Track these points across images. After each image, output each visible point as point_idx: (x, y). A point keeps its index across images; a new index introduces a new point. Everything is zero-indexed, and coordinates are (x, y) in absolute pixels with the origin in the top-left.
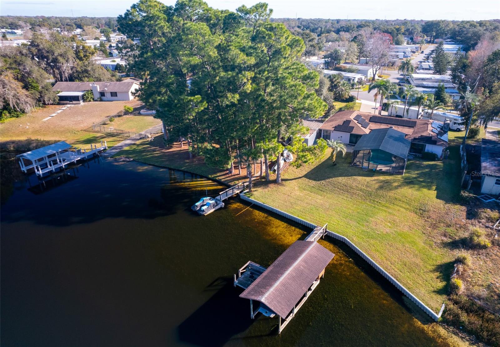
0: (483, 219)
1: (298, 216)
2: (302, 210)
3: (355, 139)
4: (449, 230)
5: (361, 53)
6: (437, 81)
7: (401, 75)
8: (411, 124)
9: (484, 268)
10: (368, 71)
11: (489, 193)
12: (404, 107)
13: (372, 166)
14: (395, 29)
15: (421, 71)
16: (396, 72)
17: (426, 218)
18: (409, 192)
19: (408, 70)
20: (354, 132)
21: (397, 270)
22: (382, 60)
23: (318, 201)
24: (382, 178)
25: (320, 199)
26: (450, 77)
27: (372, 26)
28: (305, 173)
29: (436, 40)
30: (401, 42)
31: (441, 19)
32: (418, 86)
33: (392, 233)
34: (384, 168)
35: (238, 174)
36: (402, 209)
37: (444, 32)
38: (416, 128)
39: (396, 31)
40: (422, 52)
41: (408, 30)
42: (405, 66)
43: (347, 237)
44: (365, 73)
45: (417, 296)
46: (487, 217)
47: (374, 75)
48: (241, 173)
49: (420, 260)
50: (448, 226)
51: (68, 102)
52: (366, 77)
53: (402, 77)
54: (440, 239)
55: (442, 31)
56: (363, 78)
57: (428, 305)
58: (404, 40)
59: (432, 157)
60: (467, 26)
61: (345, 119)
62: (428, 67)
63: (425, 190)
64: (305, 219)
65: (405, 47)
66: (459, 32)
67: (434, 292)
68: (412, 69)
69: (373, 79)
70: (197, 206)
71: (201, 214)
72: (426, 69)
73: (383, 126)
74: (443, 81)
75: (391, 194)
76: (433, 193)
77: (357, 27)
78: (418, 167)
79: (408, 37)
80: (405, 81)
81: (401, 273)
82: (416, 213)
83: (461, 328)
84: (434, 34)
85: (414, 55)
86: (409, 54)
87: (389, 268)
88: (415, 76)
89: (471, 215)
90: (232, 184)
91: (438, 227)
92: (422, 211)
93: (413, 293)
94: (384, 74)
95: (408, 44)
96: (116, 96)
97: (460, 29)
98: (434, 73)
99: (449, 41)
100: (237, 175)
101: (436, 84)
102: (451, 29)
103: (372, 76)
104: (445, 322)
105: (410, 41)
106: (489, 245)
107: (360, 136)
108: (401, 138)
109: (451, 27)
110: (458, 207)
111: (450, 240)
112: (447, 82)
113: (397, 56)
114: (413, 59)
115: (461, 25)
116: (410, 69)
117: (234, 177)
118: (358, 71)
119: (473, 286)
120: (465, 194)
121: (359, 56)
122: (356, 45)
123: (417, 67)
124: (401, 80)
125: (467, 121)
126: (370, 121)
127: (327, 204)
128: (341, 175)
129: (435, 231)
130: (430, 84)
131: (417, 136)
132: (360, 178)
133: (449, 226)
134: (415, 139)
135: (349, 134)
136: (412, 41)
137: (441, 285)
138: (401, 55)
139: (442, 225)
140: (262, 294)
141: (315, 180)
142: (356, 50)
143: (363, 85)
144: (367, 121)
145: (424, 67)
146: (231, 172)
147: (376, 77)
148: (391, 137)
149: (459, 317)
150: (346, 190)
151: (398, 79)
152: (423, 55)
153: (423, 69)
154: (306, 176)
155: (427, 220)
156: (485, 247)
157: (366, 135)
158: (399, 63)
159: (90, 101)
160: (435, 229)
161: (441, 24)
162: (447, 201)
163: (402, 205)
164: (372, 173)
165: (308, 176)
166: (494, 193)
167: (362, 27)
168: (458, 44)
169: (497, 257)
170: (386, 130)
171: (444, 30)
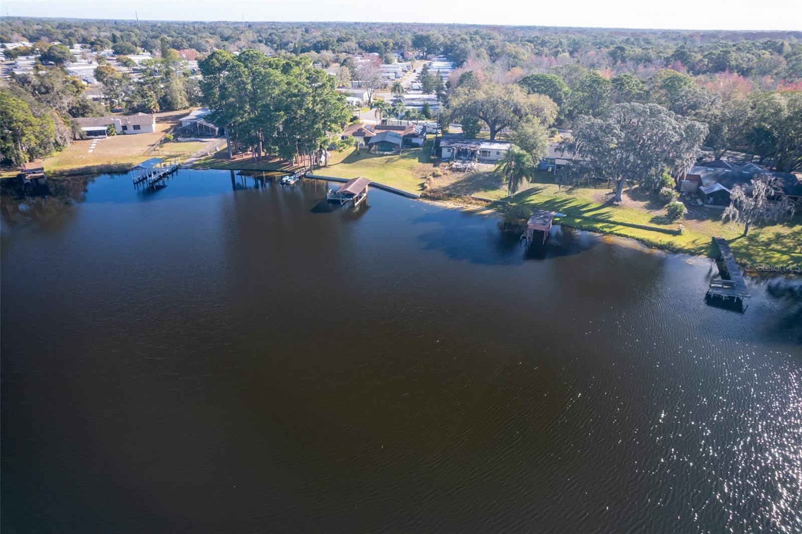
0: (440, 166)
3: (367, 139)
5: (354, 76)
6: (424, 100)
7: (395, 97)
8: (403, 128)
9: (439, 181)
10: (363, 94)
11: (446, 157)
12: (397, 120)
13: (381, 153)
14: (382, 44)
15: (412, 92)
16: (389, 93)
18: (402, 161)
19: (399, 92)
20: (366, 136)
22: (375, 84)
24: (388, 157)
26: (436, 96)
27: (355, 38)
28: (341, 161)
29: (428, 56)
30: (391, 60)
32: (409, 105)
34: (389, 153)
35: (298, 166)
36: (401, 169)
38: (405, 131)
39: (384, 47)
40: (414, 71)
41: (396, 44)
42: (396, 88)
44: (361, 96)
46: (442, 165)
47: (370, 98)
49: (411, 183)
51: (93, 137)
52: (362, 100)
53: (395, 98)
54: (420, 177)
56: (360, 100)
57: (414, 194)
58: (394, 57)
59: (417, 145)
61: (358, 129)
62: (418, 88)
63: (412, 160)
65: (396, 66)
66: (451, 46)
67: (417, 190)
68: (403, 90)
69: (369, 101)
72: (416, 90)
73: (384, 131)
74: (429, 100)
75: (394, 163)
76: (417, 160)
77: (338, 41)
78: (408, 151)
79: (398, 53)
80: (398, 101)
82: (407, 169)
83: (428, 197)
84: (426, 49)
85: (406, 74)
86: (400, 74)
88: (406, 96)
89: (434, 166)
91: (419, 173)
92: (411, 168)
94: (378, 96)
95: (399, 61)
96: (139, 129)
98: (423, 93)
99: (443, 57)
101: (422, 103)
103: (368, 99)
104: (422, 197)
105: (401, 57)
106: (442, 174)
107: (371, 137)
108: (397, 136)
109: (442, 41)
110: (429, 164)
111: (425, 176)
112: (433, 100)
113: (389, 78)
114: (405, 79)
116: (401, 90)
117: (295, 168)
118: (355, 95)
119: (434, 186)
120: (432, 157)
121: (351, 80)
122: (348, 69)
123: (409, 88)
124: (395, 101)
126: (375, 129)
128: (364, 158)
130: (419, 103)
131: (406, 134)
132: (375, 158)
133: (424, 171)
134: (405, 136)
135: (363, 137)
136: (404, 58)
138: (392, 75)
141: (349, 163)
142: (348, 74)
143: (361, 107)
144: (373, 129)
145: (415, 88)
146: (292, 166)
147: (372, 100)
148: (389, 135)
150: (368, 165)
151: (392, 100)
152: (416, 74)
153: (414, 90)
154: (342, 162)
155: (413, 171)
156: (440, 176)
157: (374, 136)
158: (391, 84)
159: (113, 135)
160: (417, 173)
162: (424, 163)
163: (400, 167)
164: (382, 155)
165: (345, 161)
166: (448, 157)
167: (343, 41)
168: (450, 61)
169: (445, 178)
170: (386, 133)
171: (435, 44)
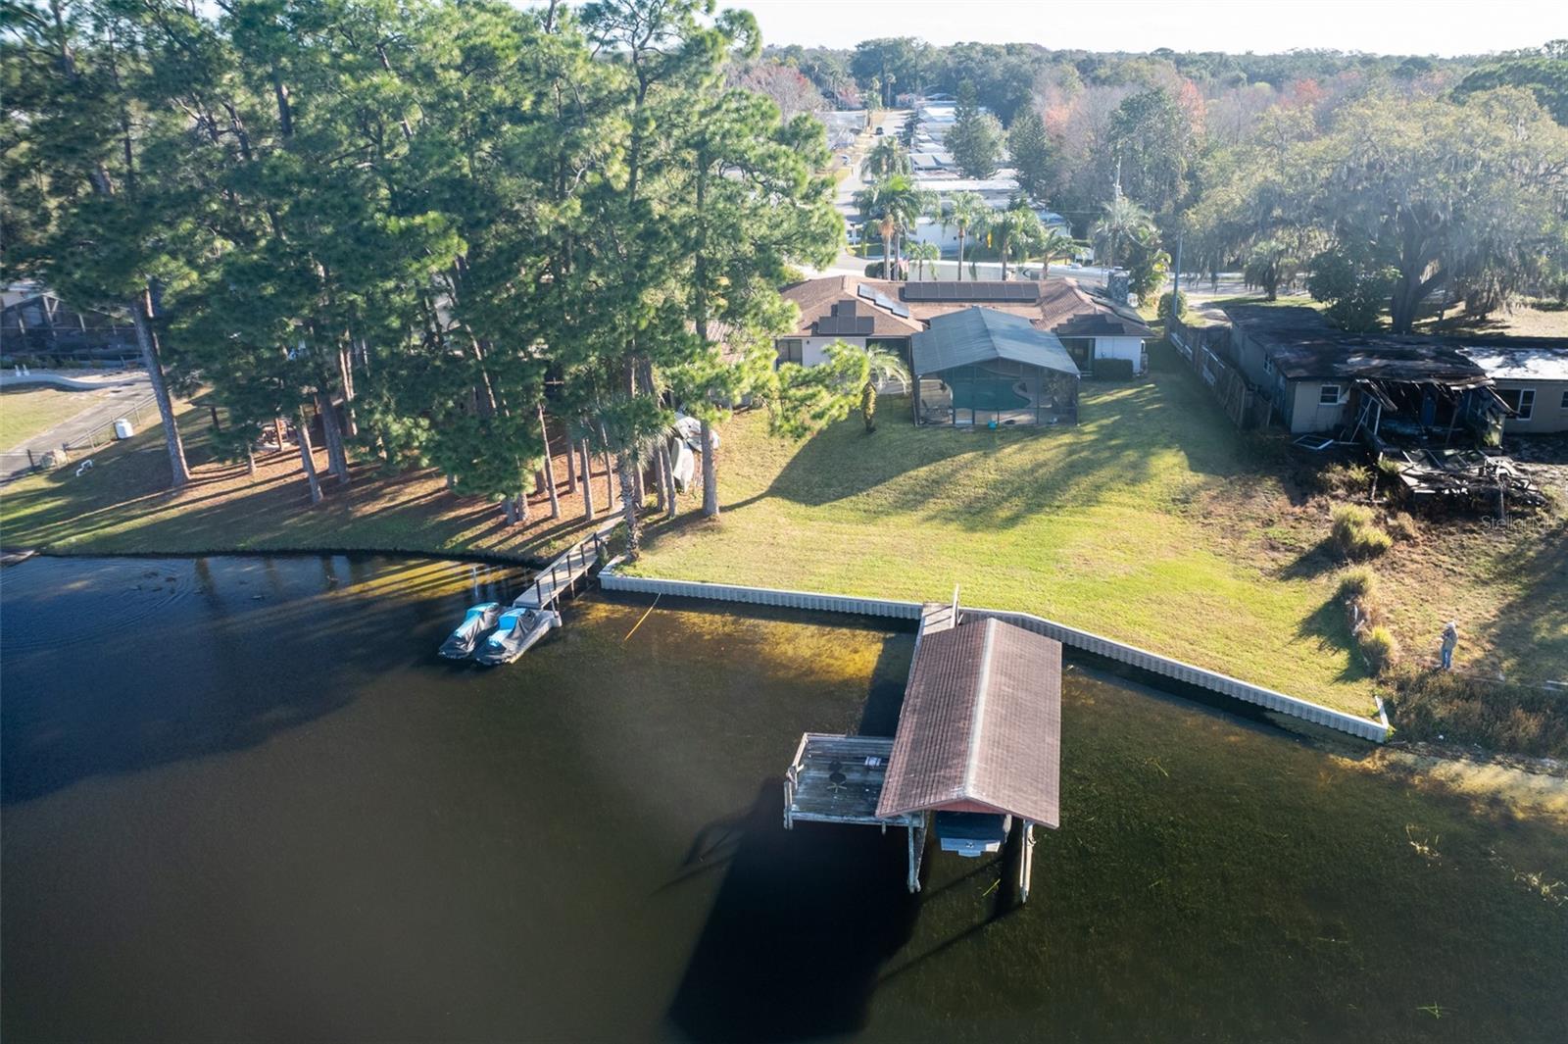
0: (1338, 487)
1: (844, 593)
2: (843, 574)
4: (1274, 532)
8: (1025, 293)
9: (1406, 595)
11: (1312, 430)
13: (982, 415)
15: (921, 175)
17: (1201, 519)
20: (879, 332)
21: (1214, 654)
23: (876, 540)
25: (877, 533)
26: (1015, 183)
29: (899, 98)
31: (900, 36)
33: (1143, 573)
34: (1018, 417)
35: (551, 518)
36: (1128, 511)
37: (917, 72)
40: (880, 131)
43: (1027, 609)
45: (1307, 697)
46: (1344, 483)
48: (558, 510)
49: (1252, 618)
50: (1268, 525)
54: (1266, 561)
55: (912, 71)
57: (1344, 709)
60: (977, 55)
61: (834, 300)
62: (934, 164)
64: (870, 594)
66: (958, 72)
67: (1337, 680)
70: (463, 640)
71: (494, 661)
73: (946, 308)
81: (1230, 659)
82: (1169, 512)
83: (1441, 737)
84: (892, 80)
87: (1192, 654)
90: (543, 552)
91: (1246, 532)
93: (1292, 694)
97: (960, 63)
99: (939, 99)
100: (546, 519)
102: (934, 63)
104: (1403, 737)
106: (1387, 541)
107: (908, 341)
109: (931, 62)
111: (1292, 557)
115: (959, 53)
117: (538, 530)
119: (1412, 638)
125: (1138, 281)
126: (904, 299)
127: (909, 542)
129: (1245, 544)
131: (1065, 321)
133: (1269, 523)
134: (1060, 329)
137: (1340, 659)
139: (1250, 524)
140: (958, 780)
144: (899, 300)
146: (518, 517)
149: (1429, 713)
153: (925, 169)
155: (1206, 522)
156: (1382, 549)
157: (921, 334)
160: (1240, 538)
161: (904, 49)
163: (1121, 500)
166: (1322, 427)
169: (1416, 565)
171: (915, 67)
